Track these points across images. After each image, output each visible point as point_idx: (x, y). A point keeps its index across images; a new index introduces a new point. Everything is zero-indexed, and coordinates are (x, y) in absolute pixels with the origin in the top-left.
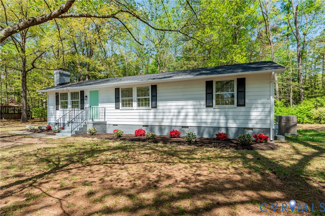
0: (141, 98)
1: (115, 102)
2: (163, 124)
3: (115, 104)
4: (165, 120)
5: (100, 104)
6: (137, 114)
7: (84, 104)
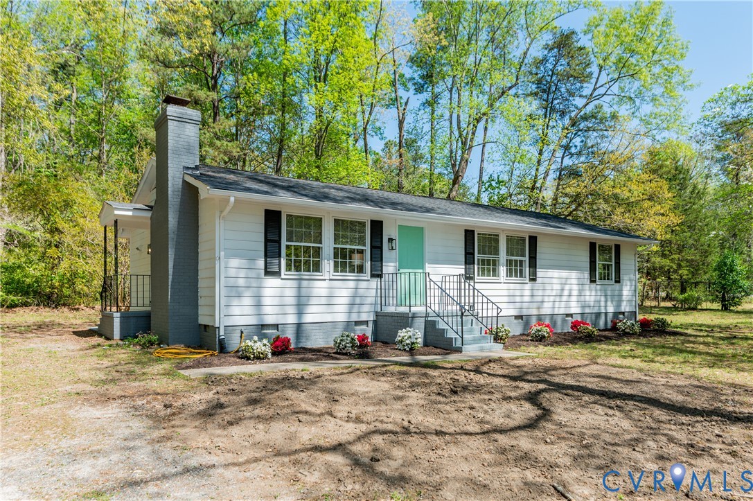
0: (514, 258)
1: (466, 263)
2: (543, 311)
3: (464, 267)
4: (546, 305)
5: (429, 265)
6: (505, 293)
7: (382, 260)
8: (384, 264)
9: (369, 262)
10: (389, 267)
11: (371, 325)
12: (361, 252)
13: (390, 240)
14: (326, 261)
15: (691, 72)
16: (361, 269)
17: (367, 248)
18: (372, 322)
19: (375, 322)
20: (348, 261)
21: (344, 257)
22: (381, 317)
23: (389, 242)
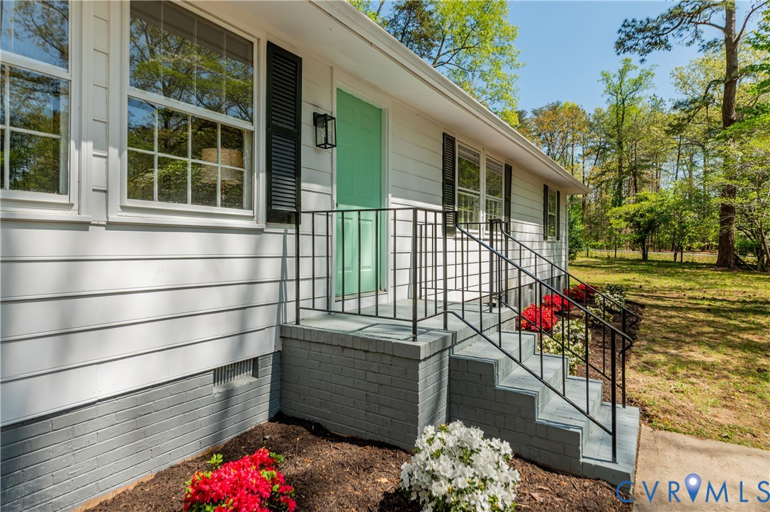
3: (441, 208)
5: (394, 200)
7: (297, 174)
8: (304, 185)
9: (263, 176)
10: (314, 196)
11: (267, 370)
12: (234, 139)
13: (320, 120)
14: (87, 146)
15: (519, 52)
16: (234, 196)
17: (258, 128)
18: (270, 361)
19: (280, 359)
20: (189, 160)
21: (173, 146)
22: (297, 344)
23: (315, 124)
